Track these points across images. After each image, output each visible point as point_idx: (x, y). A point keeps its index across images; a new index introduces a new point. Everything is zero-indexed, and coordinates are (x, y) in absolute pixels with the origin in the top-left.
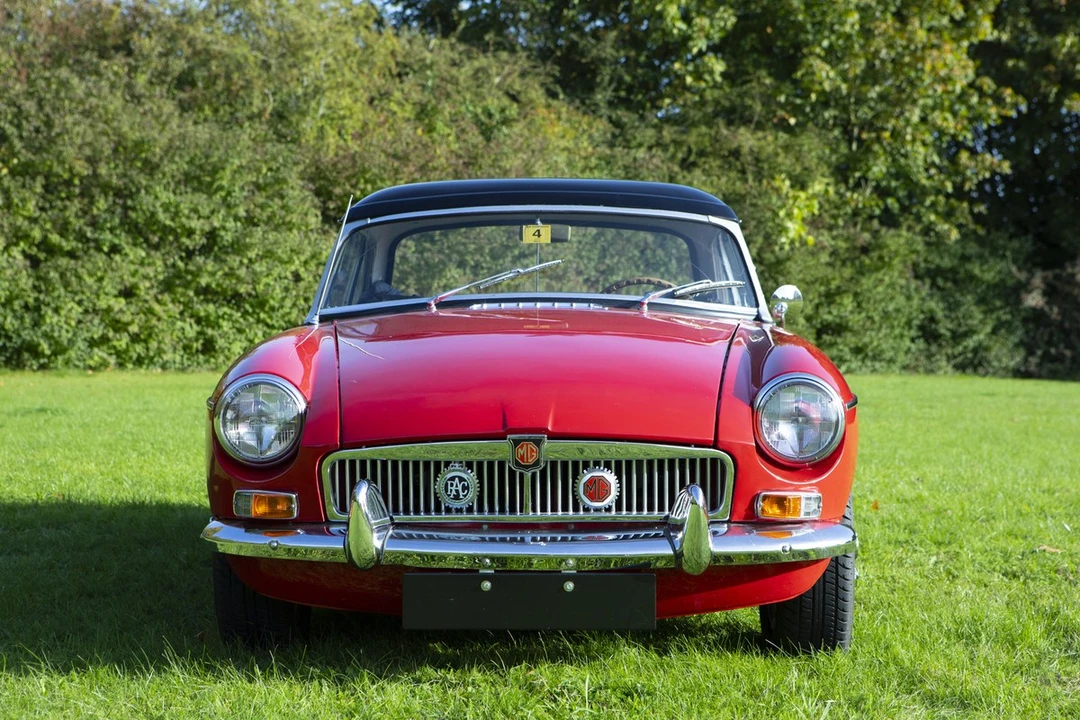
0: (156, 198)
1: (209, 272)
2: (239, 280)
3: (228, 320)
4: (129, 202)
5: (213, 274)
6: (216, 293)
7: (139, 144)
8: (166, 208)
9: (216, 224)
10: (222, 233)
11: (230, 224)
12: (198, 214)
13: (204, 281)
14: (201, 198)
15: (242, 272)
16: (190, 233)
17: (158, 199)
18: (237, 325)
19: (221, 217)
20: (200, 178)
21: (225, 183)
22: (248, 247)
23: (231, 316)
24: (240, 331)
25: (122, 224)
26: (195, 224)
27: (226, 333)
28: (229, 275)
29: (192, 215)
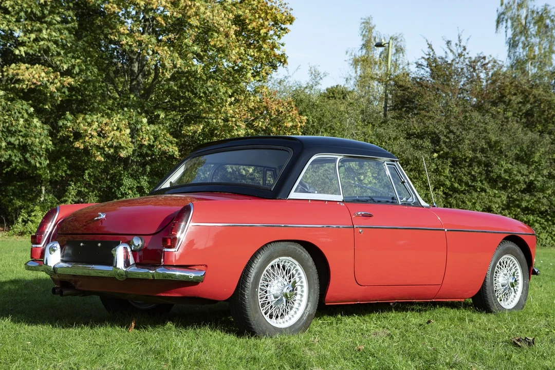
0: (502, 166)
1: (527, 200)
2: (543, 204)
3: (538, 223)
4: (490, 169)
5: (528, 201)
6: (530, 209)
7: (496, 142)
8: (505, 171)
9: (531, 178)
10: (536, 183)
11: (540, 178)
12: (521, 174)
13: (524, 204)
14: (524, 168)
15: (545, 201)
16: (518, 182)
18: (543, 226)
19: (534, 175)
20: (524, 158)
21: (536, 159)
22: (548, 188)
23: (540, 221)
24: (544, 228)
25: (485, 179)
26: (519, 178)
27: (536, 229)
28: (536, 202)
29: (518, 174)
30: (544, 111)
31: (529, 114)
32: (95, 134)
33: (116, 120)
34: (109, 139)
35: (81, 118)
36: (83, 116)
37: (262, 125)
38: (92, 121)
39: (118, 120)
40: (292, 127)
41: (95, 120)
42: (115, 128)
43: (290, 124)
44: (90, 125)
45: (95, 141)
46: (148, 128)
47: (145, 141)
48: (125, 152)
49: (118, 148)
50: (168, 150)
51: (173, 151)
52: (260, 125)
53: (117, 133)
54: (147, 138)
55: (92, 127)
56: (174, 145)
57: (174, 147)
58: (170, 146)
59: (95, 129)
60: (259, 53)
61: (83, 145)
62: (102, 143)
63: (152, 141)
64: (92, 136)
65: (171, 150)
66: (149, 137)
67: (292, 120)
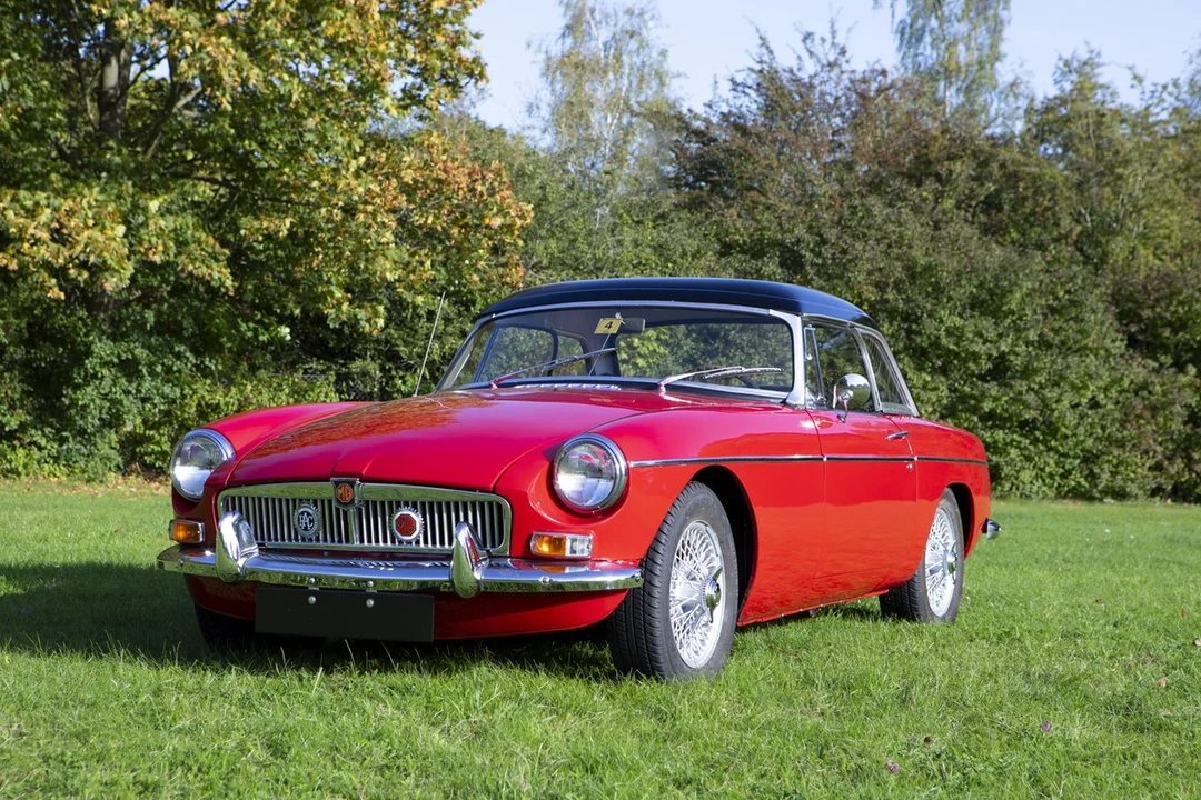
0: (941, 321)
1: (994, 397)
2: (1027, 406)
3: (1016, 447)
4: (914, 326)
5: (996, 399)
6: (1001, 418)
7: (928, 268)
8: (949, 333)
9: (1004, 348)
10: (1012, 358)
11: (1021, 348)
12: (982, 339)
13: (987, 406)
14: (987, 324)
15: (1031, 398)
16: (975, 357)
17: (943, 322)
18: (1026, 453)
19: (1010, 341)
20: (988, 303)
21: (1014, 306)
22: (1036, 371)
23: (1020, 442)
24: (1029, 459)
25: (906, 348)
26: (979, 347)
27: (1013, 460)
28: (1014, 400)
29: (976, 339)
30: (1025, 199)
31: (992, 204)
32: (45, 236)
33: (88, 203)
34: (79, 248)
35: (9, 198)
36: (13, 192)
37: (433, 223)
38: (37, 204)
39: (94, 204)
40: (501, 227)
41: (44, 202)
42: (91, 222)
43: (497, 222)
44: (31, 213)
45: (44, 252)
46: (162, 223)
47: (154, 253)
48: (115, 280)
49: (97, 270)
50: (210, 275)
51: (220, 278)
52: (430, 221)
53: (96, 233)
54: (161, 248)
55: (37, 219)
56: (221, 264)
57: (223, 270)
58: (214, 265)
59: (47, 225)
60: (425, 56)
61: (15, 261)
62: (61, 257)
63: (172, 255)
64: (37, 241)
65: (216, 275)
66: (165, 245)
67: (502, 212)
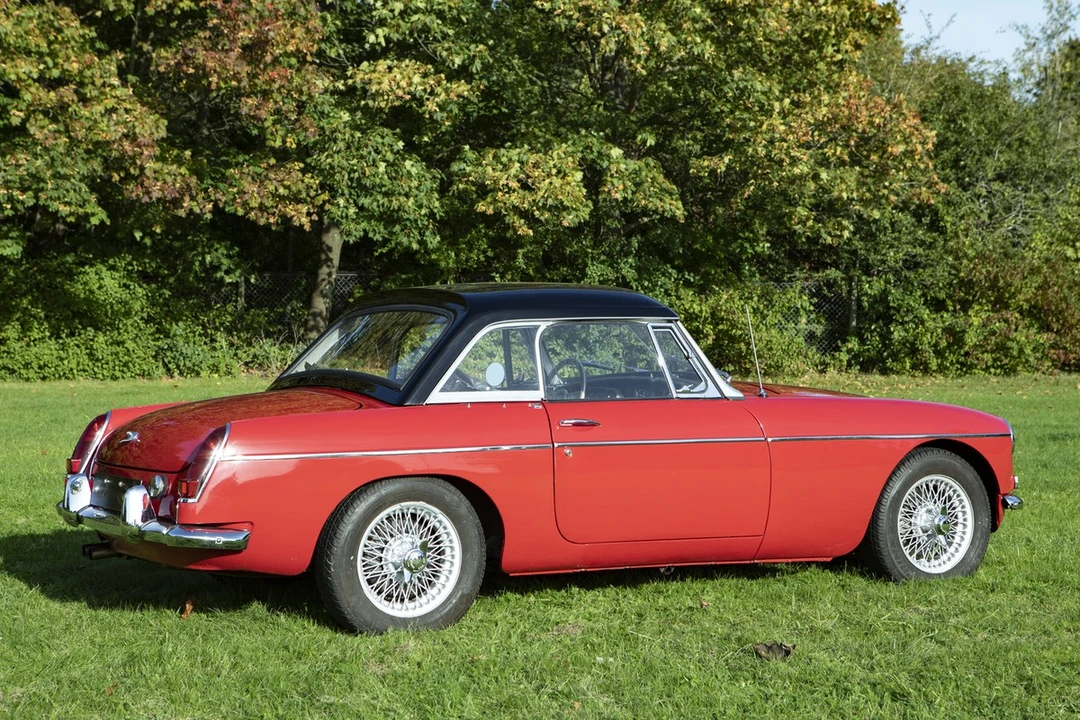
32: (514, 184)
33: (558, 154)
34: (541, 193)
35: (491, 156)
36: (493, 151)
37: (841, 153)
38: (510, 160)
39: (563, 156)
40: (905, 153)
41: (515, 158)
42: (554, 171)
43: (901, 148)
44: (506, 167)
45: (514, 199)
46: (623, 167)
47: (616, 192)
48: (571, 217)
49: (560, 208)
50: (662, 207)
51: (671, 210)
52: (838, 153)
53: (557, 182)
54: (621, 187)
55: (509, 172)
56: (674, 197)
57: (674, 202)
58: (667, 199)
59: (516, 176)
61: (492, 207)
62: (526, 202)
63: (630, 192)
64: (510, 190)
65: (667, 207)
66: (624, 184)
67: (906, 140)
